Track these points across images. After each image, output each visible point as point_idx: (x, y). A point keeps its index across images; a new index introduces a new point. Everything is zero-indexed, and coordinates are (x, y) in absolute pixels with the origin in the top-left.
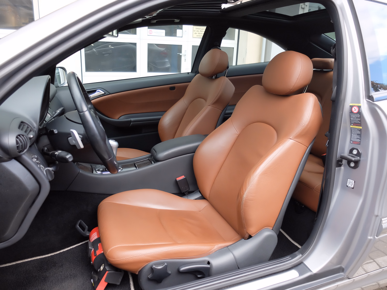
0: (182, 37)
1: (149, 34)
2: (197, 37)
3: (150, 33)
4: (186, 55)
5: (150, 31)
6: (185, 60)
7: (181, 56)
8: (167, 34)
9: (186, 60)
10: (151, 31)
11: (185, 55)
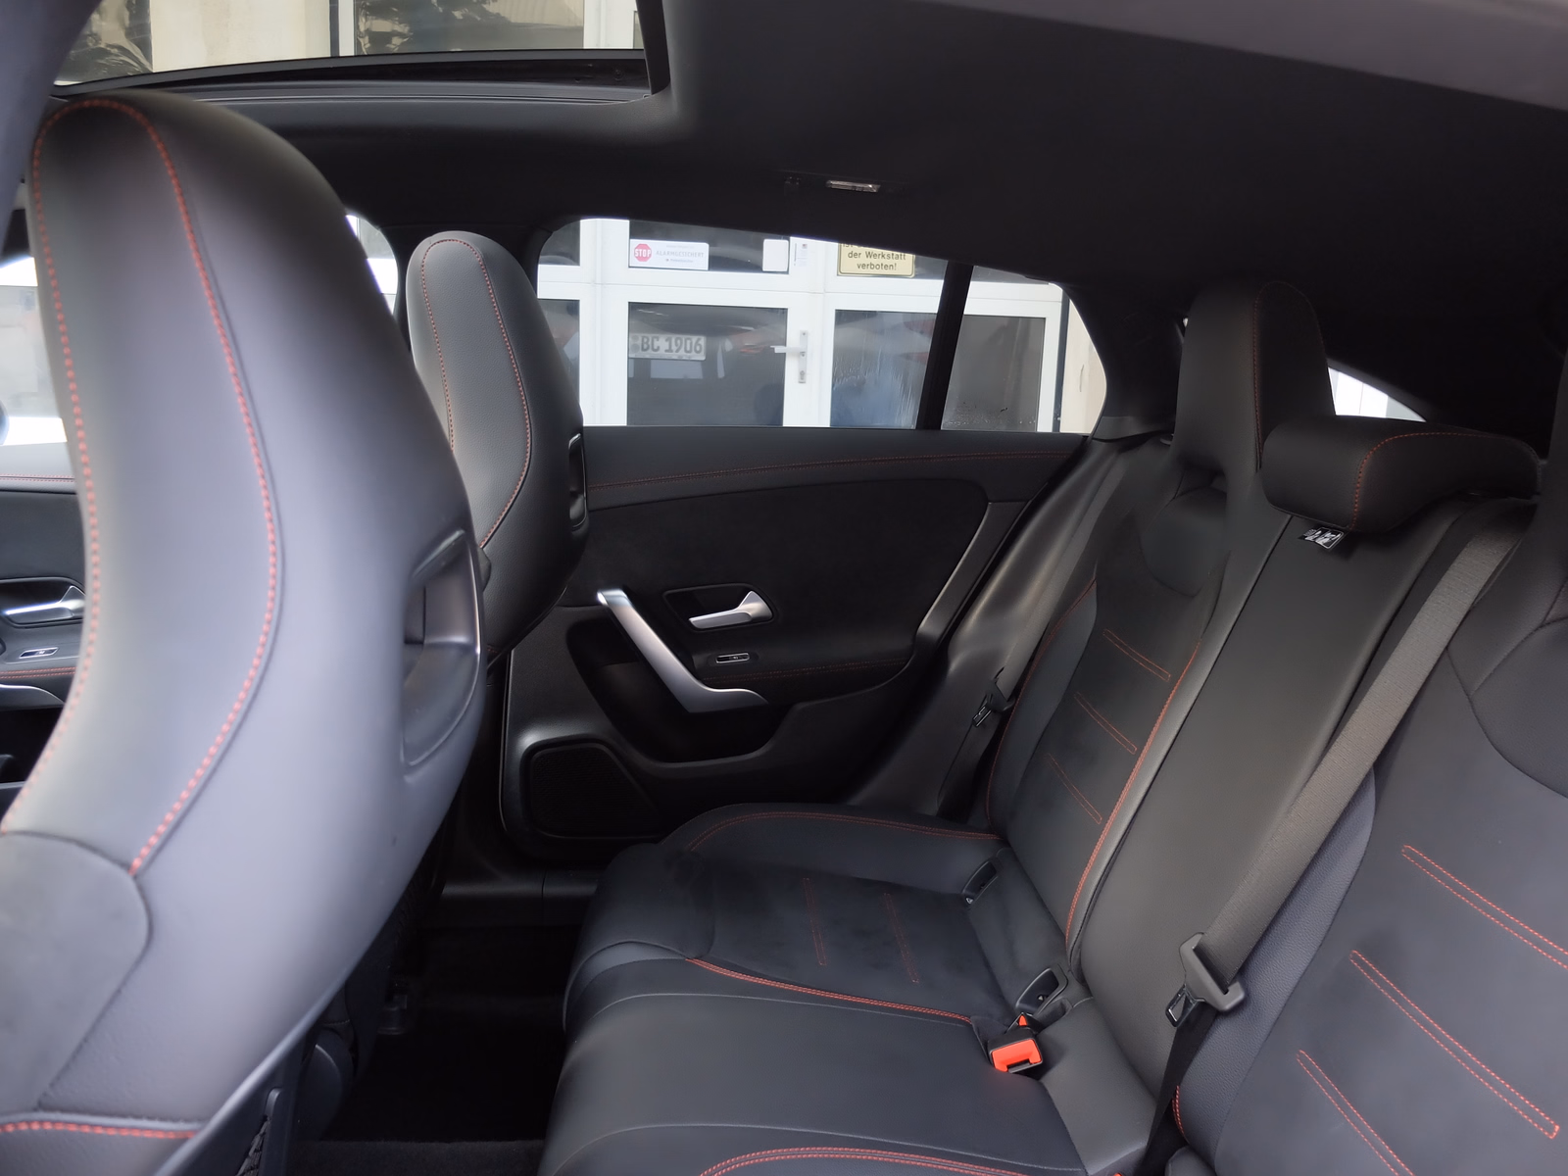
0: (787, 273)
1: (635, 262)
2: (861, 271)
3: (641, 258)
4: (808, 353)
5: (640, 246)
6: (802, 374)
7: (783, 356)
8: (717, 263)
9: (808, 377)
10: (645, 247)
11: (803, 354)
